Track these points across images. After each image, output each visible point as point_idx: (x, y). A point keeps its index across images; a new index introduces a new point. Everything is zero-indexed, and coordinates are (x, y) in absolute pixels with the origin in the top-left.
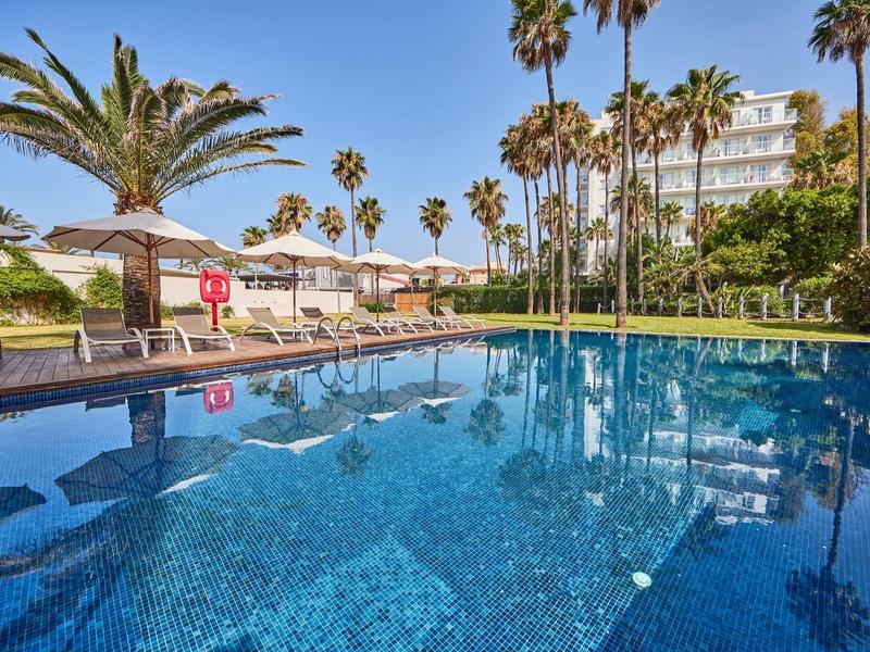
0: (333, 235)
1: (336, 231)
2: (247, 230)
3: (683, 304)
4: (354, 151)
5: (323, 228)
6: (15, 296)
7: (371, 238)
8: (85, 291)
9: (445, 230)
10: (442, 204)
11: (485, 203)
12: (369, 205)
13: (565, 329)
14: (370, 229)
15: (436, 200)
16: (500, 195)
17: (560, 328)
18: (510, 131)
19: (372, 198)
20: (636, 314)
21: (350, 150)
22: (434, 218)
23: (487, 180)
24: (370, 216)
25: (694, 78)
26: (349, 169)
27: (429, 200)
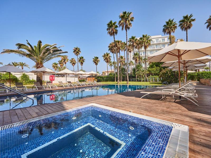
0: (73, 65)
1: (74, 64)
2: (53, 63)
3: (142, 79)
4: (78, 48)
5: (71, 63)
6: (7, 80)
7: (82, 65)
8: (20, 78)
9: (98, 64)
10: (98, 58)
11: (107, 58)
12: (82, 58)
13: (119, 84)
14: (82, 63)
15: (96, 57)
16: (110, 56)
17: (118, 84)
18: (110, 44)
19: (82, 57)
20: (135, 81)
21: (77, 47)
22: (96, 61)
23: (107, 53)
24: (82, 60)
25: (144, 36)
26: (77, 51)
27: (95, 57)
